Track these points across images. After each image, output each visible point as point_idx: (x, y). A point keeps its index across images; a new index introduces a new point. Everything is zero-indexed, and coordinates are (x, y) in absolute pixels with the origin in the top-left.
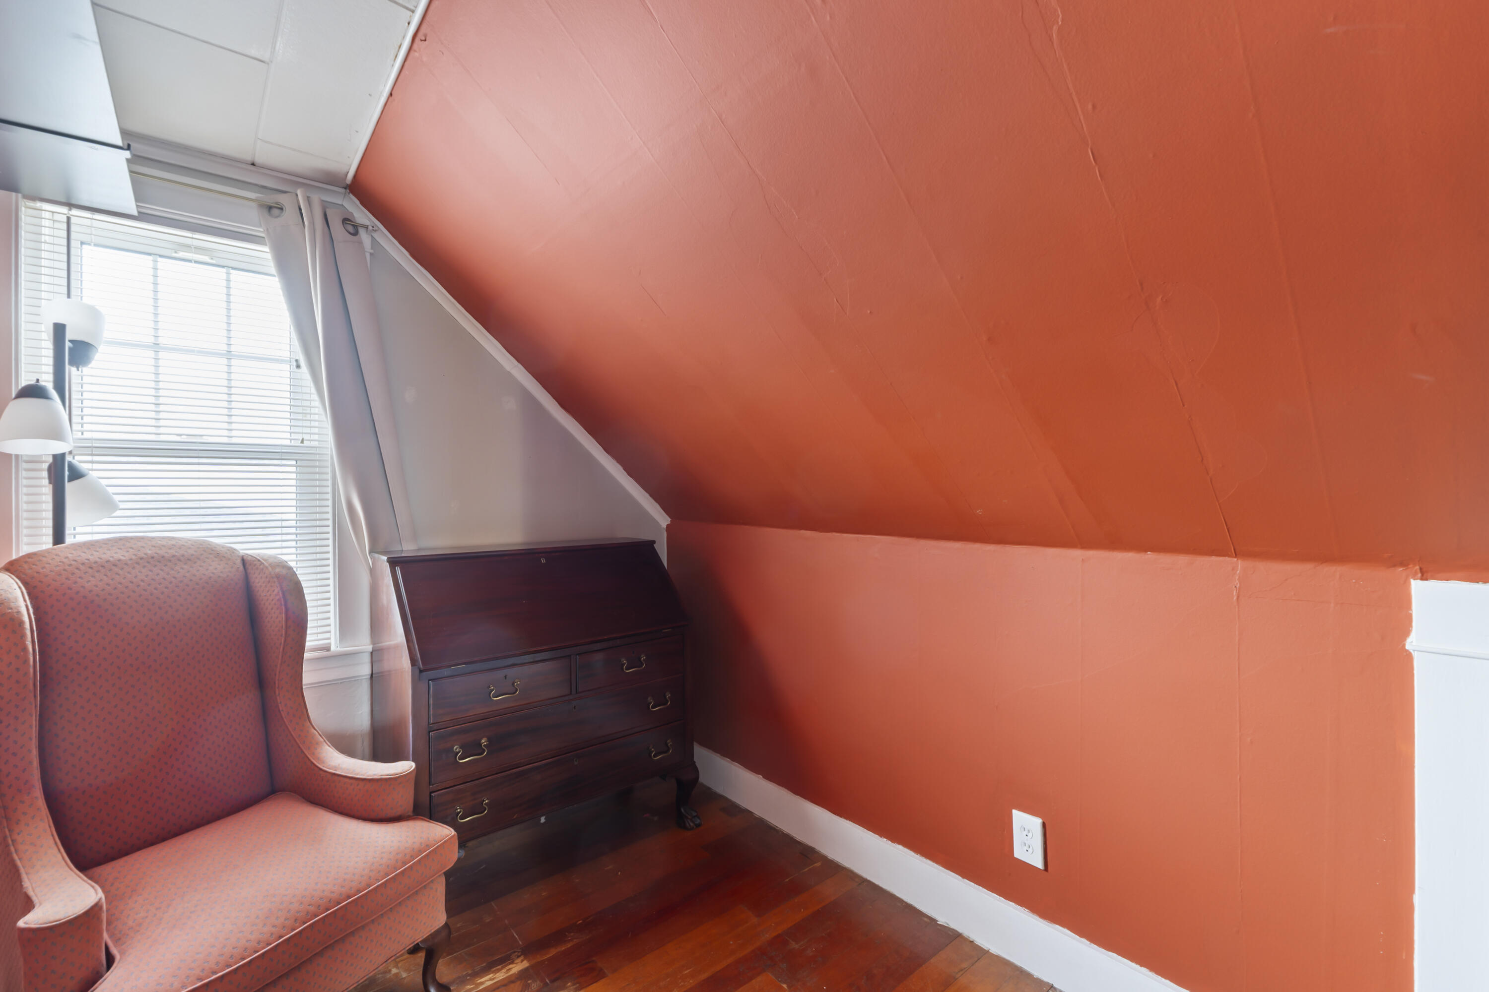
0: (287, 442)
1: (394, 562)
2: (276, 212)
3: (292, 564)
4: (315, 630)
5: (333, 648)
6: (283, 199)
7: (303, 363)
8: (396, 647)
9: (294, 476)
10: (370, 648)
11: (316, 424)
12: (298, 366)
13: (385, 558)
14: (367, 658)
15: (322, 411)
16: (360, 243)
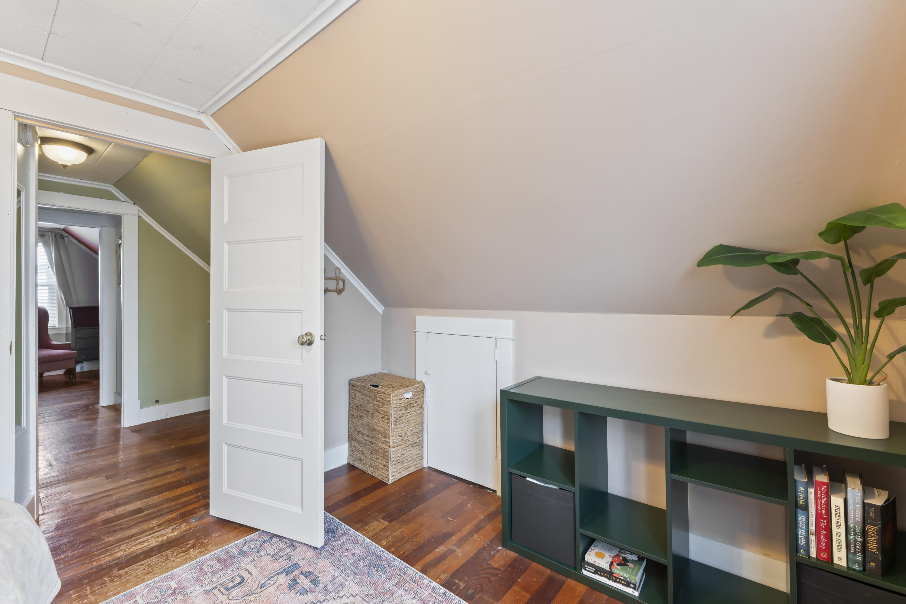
0: (46, 283)
1: (70, 308)
2: (43, 236)
3: (47, 309)
4: (50, 323)
5: (56, 327)
6: (45, 233)
7: (50, 267)
8: (69, 328)
9: (47, 297)
10: (65, 327)
11: (53, 279)
12: (49, 267)
13: (68, 307)
14: (65, 329)
15: (54, 276)
16: (65, 241)
